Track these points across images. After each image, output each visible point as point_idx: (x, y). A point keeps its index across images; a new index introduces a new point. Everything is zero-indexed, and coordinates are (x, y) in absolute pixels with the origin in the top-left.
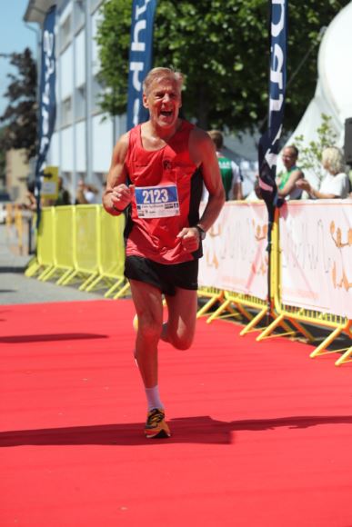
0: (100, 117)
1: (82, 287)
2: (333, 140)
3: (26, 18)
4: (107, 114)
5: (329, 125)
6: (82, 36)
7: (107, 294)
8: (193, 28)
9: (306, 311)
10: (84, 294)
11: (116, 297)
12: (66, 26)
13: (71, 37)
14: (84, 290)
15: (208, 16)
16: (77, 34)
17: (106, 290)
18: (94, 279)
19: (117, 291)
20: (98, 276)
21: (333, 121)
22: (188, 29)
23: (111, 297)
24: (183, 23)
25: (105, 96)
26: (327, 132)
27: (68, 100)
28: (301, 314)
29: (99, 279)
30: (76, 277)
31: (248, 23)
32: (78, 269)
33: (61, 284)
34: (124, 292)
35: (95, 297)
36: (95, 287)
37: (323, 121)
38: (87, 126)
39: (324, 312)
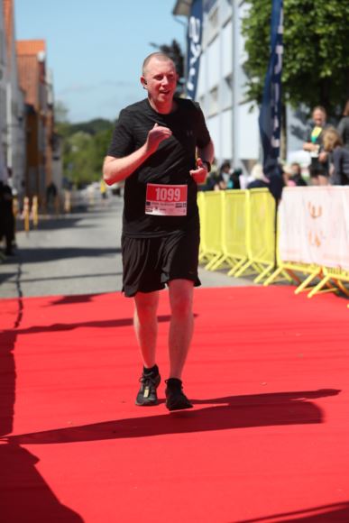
0: (248, 106)
1: (231, 273)
3: (175, 12)
4: (254, 103)
6: (229, 27)
7: (257, 280)
8: (340, 14)
10: (233, 280)
11: (266, 283)
12: (214, 18)
13: (219, 28)
14: (233, 276)
16: (225, 25)
17: (256, 275)
18: (243, 265)
19: (266, 277)
20: (247, 260)
22: (335, 15)
23: (261, 283)
24: (330, 8)
25: (252, 85)
27: (215, 90)
29: (247, 265)
30: (225, 262)
32: (227, 254)
33: (209, 270)
34: (275, 279)
35: (244, 283)
36: (244, 272)
38: (233, 114)
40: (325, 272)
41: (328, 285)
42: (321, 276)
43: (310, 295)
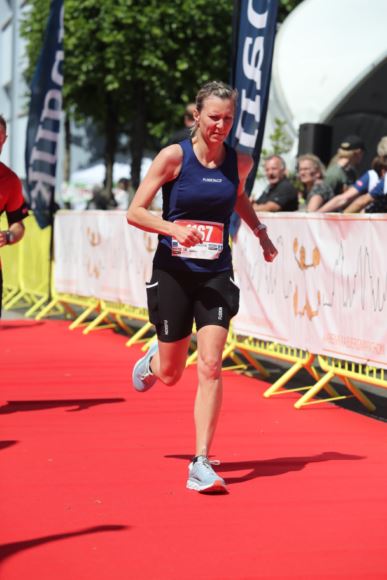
2: (286, 148)
5: (282, 131)
6: (9, 30)
7: (29, 313)
8: (130, 21)
9: (255, 340)
11: (38, 318)
15: (148, 10)
16: (5, 28)
17: (27, 309)
18: (15, 295)
19: (39, 310)
20: (19, 291)
21: (286, 127)
23: (33, 316)
24: (120, 15)
26: (280, 138)
28: (250, 343)
29: (19, 296)
31: (192, 17)
34: (49, 312)
36: (14, 304)
37: (276, 126)
38: (12, 128)
39: (276, 342)
40: (103, 306)
41: (106, 320)
42: (98, 310)
43: (86, 331)
